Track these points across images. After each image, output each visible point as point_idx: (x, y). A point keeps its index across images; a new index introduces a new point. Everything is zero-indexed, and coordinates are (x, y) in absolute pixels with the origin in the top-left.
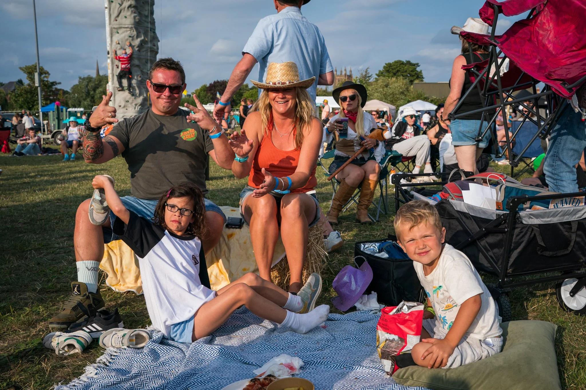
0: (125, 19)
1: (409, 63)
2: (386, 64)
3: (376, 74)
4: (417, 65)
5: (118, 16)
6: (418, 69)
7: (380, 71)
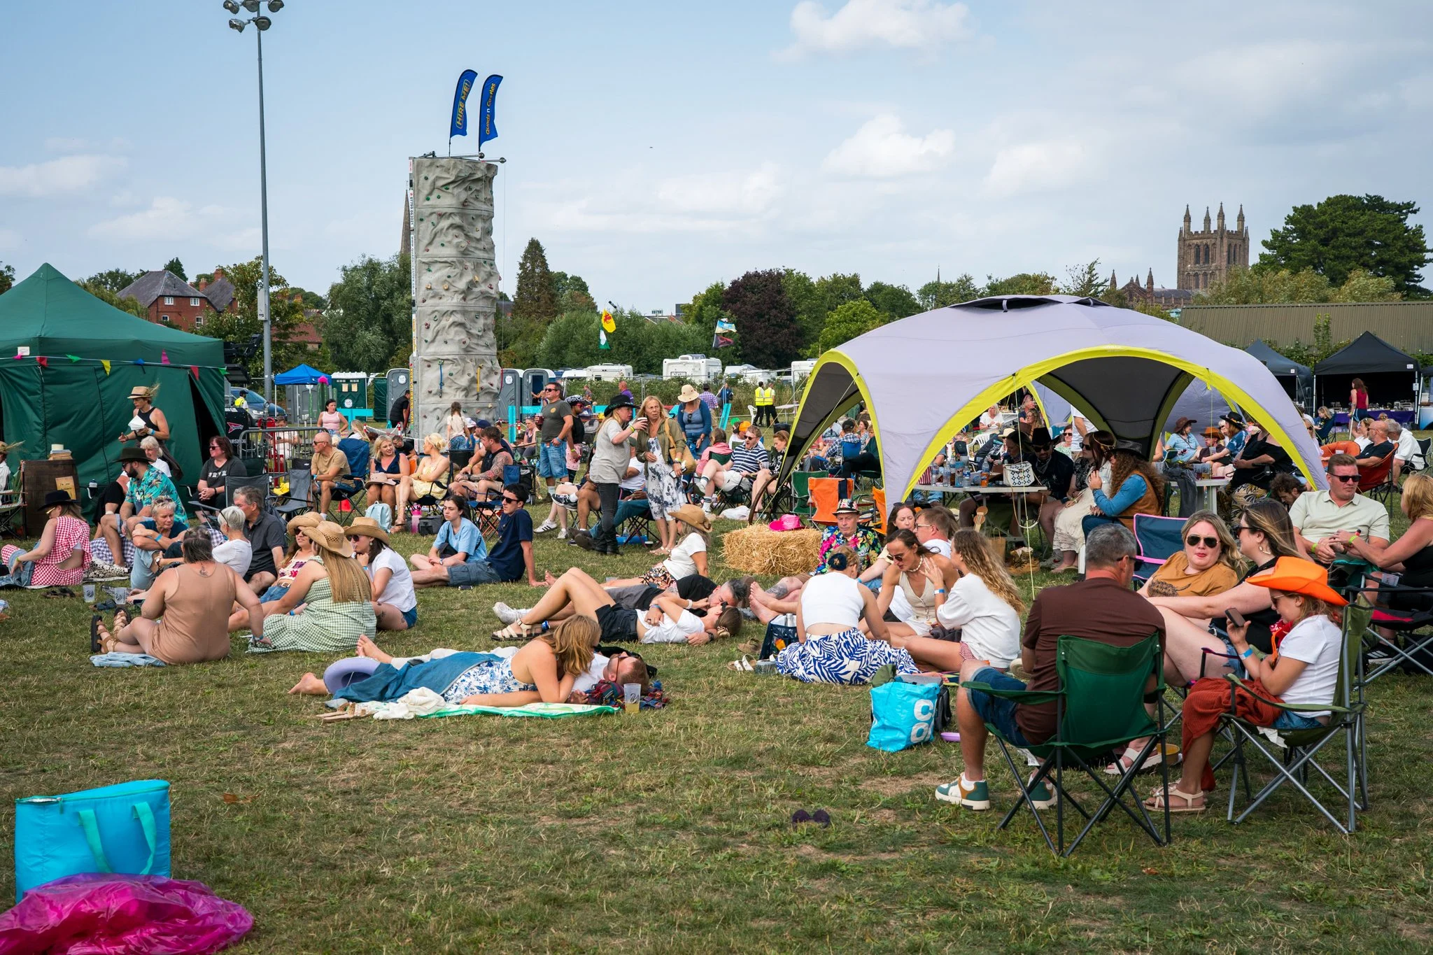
0: (441, 248)
1: (1376, 204)
2: (1295, 209)
3: (1265, 243)
4: (1409, 208)
5: (430, 243)
6: (1411, 222)
7: (1275, 234)
